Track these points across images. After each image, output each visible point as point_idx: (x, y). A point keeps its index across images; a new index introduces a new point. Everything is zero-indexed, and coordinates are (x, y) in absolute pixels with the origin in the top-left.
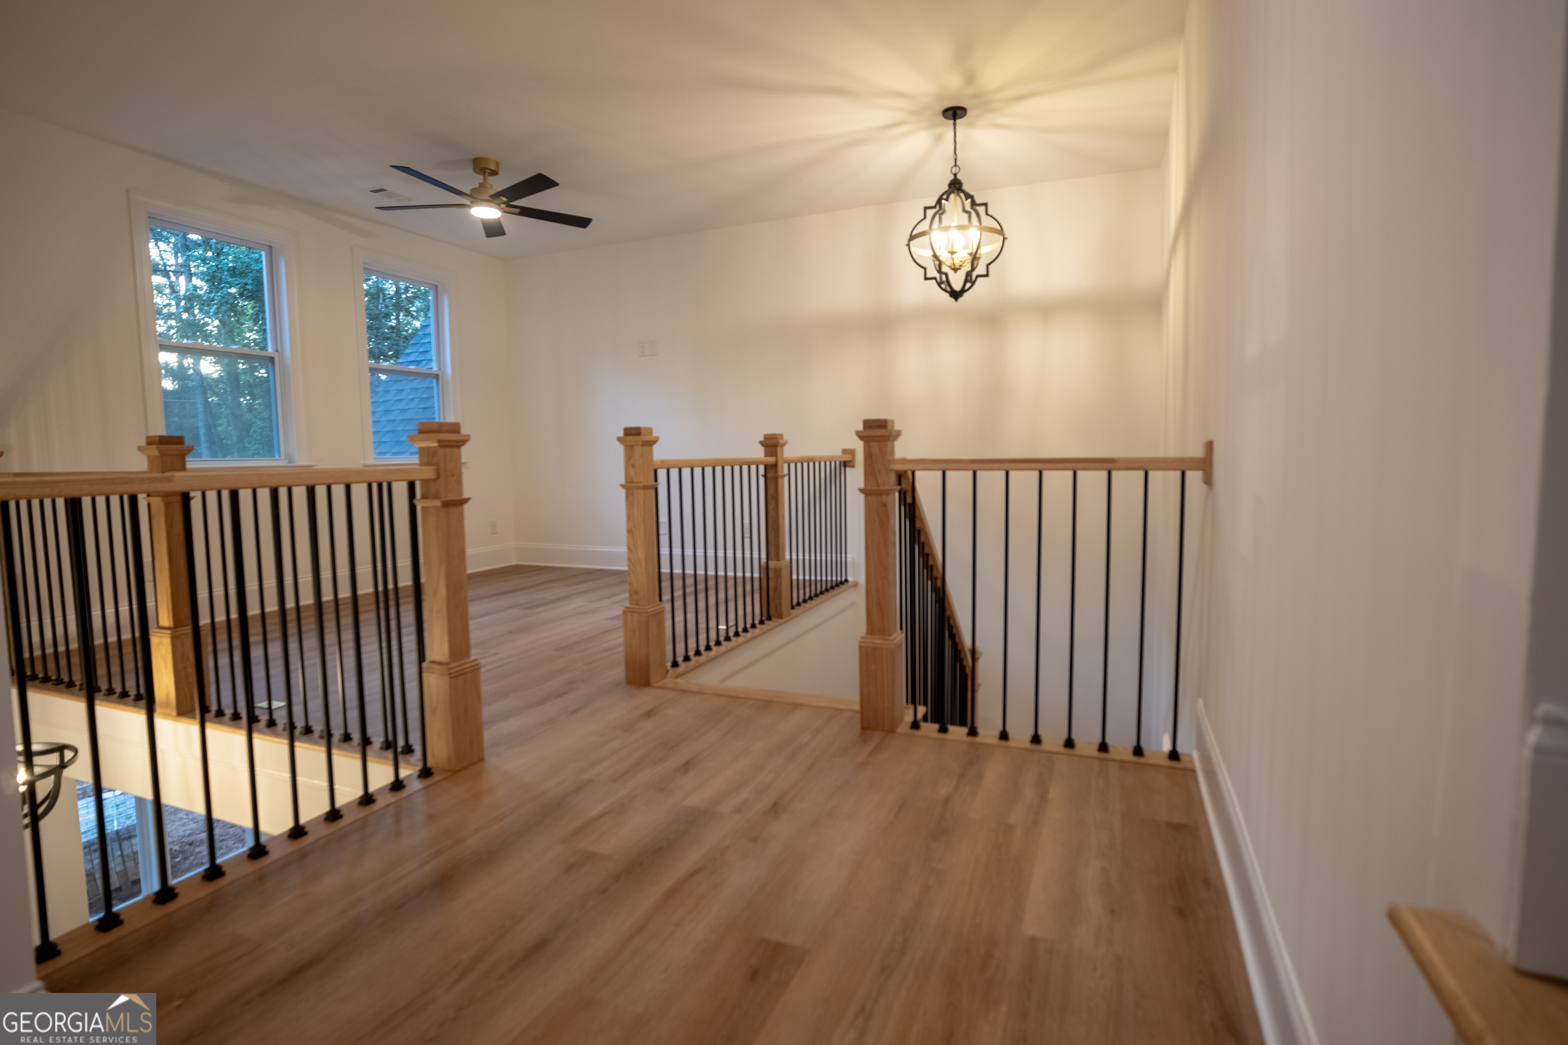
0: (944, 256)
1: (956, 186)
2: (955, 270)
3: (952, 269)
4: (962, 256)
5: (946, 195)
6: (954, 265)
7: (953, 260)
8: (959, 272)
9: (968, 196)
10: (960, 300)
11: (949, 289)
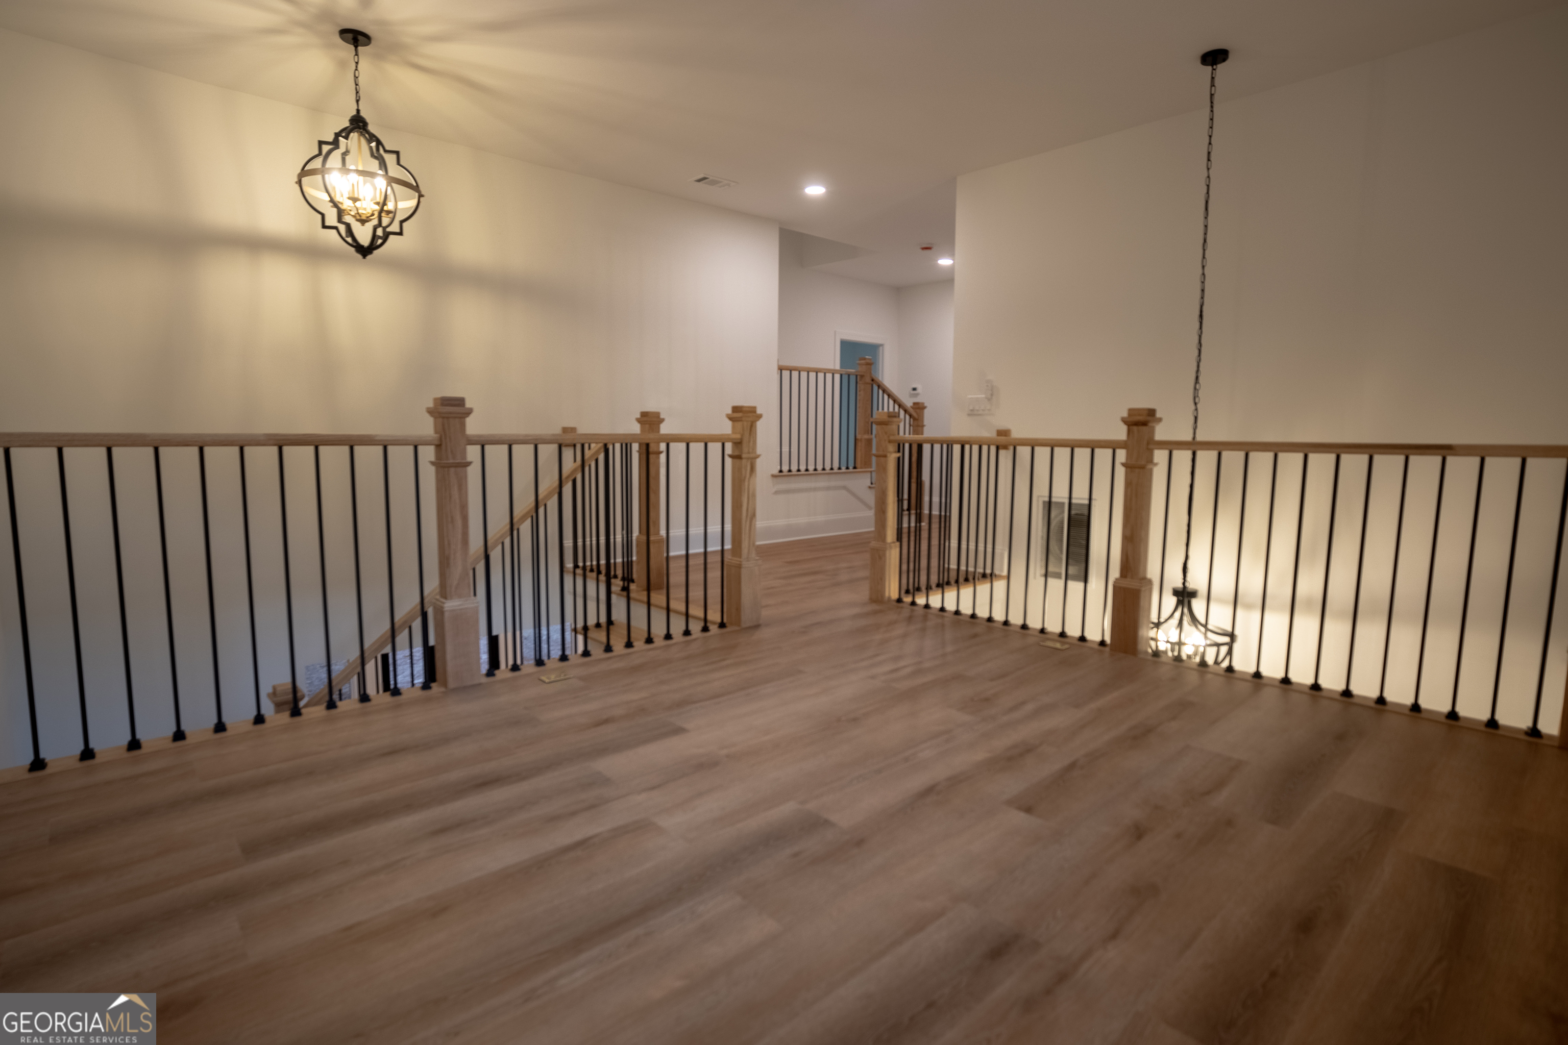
0: (347, 204)
1: (358, 123)
2: (363, 222)
3: (358, 220)
4: (368, 206)
5: (345, 133)
6: (360, 216)
7: (358, 211)
8: (367, 224)
9: (372, 138)
10: (369, 257)
11: (355, 244)
